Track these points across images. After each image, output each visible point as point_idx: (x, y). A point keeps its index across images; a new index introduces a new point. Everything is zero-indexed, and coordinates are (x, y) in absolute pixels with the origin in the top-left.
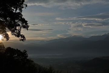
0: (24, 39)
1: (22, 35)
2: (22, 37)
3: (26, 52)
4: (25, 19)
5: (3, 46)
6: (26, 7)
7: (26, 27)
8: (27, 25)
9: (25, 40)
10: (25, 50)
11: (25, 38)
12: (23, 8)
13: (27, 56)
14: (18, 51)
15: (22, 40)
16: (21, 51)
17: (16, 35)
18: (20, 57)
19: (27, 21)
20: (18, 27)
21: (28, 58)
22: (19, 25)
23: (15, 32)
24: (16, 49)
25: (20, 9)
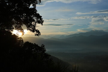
0: (38, 34)
1: (37, 30)
2: (37, 32)
3: (44, 46)
4: (39, 14)
5: (22, 40)
6: (40, 3)
7: (41, 22)
8: (41, 20)
9: (40, 35)
10: (42, 45)
11: (40, 33)
12: (37, 3)
13: (45, 51)
14: (35, 46)
15: (38, 35)
16: (39, 45)
17: (31, 31)
18: (38, 52)
19: (41, 17)
20: (33, 22)
21: (45, 52)
22: (34, 21)
23: (30, 27)
24: (34, 44)
25: (34, 4)
